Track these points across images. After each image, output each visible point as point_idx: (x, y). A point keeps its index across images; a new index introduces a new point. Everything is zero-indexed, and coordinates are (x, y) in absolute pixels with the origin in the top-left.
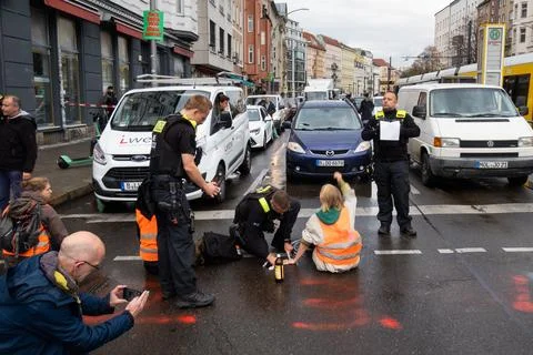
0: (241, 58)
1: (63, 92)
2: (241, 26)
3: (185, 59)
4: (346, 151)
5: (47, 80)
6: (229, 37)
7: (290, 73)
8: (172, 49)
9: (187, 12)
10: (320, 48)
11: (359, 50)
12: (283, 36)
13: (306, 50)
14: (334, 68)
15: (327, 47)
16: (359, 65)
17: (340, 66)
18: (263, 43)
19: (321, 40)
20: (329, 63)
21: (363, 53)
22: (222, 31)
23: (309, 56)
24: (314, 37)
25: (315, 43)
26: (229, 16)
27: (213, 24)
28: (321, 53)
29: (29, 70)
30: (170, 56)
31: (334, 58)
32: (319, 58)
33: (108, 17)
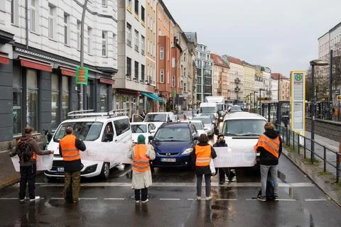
0: (154, 79)
1: (28, 114)
2: (155, 55)
3: (108, 86)
4: (177, 154)
5: (19, 107)
6: (143, 66)
7: (199, 87)
8: (99, 80)
9: (109, 54)
10: (225, 66)
11: (259, 66)
12: (193, 58)
13: (213, 68)
14: (237, 82)
15: (231, 65)
16: (258, 79)
17: (242, 80)
18: (173, 66)
19: (226, 60)
20: (233, 79)
21: (262, 69)
22: (137, 63)
23: (216, 72)
24: (219, 57)
25: (221, 62)
26: (143, 51)
27: (129, 60)
28: (225, 70)
29: (10, 103)
30: (97, 85)
31: (237, 74)
32: (223, 74)
33: (56, 66)
